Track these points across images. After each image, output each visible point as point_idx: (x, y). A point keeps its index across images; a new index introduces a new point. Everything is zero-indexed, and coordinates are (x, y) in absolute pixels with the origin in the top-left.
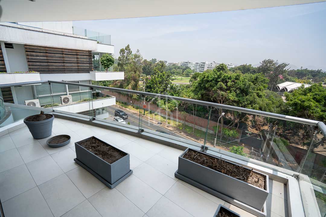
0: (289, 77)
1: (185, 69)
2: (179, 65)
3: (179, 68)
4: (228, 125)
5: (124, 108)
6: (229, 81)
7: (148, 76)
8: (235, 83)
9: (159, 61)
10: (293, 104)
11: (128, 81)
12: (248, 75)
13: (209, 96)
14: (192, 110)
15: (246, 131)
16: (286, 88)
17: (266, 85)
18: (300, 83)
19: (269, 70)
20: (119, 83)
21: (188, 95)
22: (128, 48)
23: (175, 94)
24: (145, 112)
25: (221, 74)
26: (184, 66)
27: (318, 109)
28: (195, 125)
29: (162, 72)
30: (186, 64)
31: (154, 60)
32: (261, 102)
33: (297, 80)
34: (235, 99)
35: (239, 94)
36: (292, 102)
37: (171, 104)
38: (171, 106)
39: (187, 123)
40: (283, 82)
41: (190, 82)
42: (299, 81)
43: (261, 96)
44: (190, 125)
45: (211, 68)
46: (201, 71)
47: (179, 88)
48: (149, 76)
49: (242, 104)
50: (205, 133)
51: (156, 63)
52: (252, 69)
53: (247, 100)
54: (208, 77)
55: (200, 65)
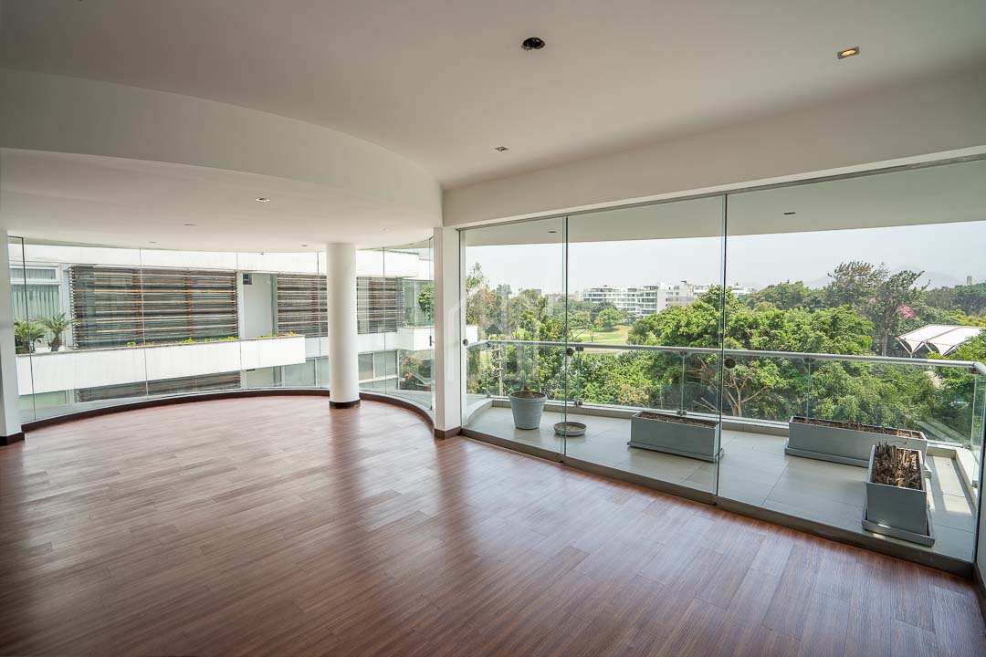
0: (935, 311)
1: (599, 310)
2: (580, 299)
3: (581, 308)
6: (751, 334)
8: (773, 337)
9: (518, 292)
10: (965, 386)
12: (798, 314)
13: (698, 380)
16: (930, 345)
17: (867, 340)
18: (977, 325)
19: (863, 294)
21: (632, 381)
23: (588, 381)
25: (725, 315)
26: (593, 300)
30: (600, 295)
31: (505, 290)
32: (863, 389)
33: (964, 319)
34: (777, 382)
35: (789, 367)
36: (958, 381)
40: (918, 327)
42: (970, 321)
43: (856, 370)
45: (676, 300)
46: (648, 312)
47: (600, 364)
48: (495, 335)
49: (802, 397)
51: (510, 296)
52: (806, 294)
53: (817, 383)
54: (688, 324)
55: (642, 295)
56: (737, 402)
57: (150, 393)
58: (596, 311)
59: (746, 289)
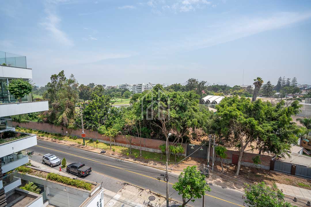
0: (209, 92)
1: (124, 92)
2: (118, 88)
3: (118, 91)
4: (173, 141)
5: (57, 140)
7: (86, 101)
8: (174, 101)
9: (97, 85)
10: (224, 115)
11: (62, 109)
14: (137, 132)
15: (190, 145)
16: (208, 100)
19: (194, 87)
20: (50, 111)
21: (131, 117)
22: (62, 74)
23: (116, 117)
24: (85, 141)
26: (122, 88)
27: (242, 117)
28: (142, 147)
29: (101, 96)
30: (124, 87)
31: (92, 85)
32: (198, 116)
33: (215, 94)
34: (176, 116)
35: (179, 111)
36: (222, 113)
37: (114, 128)
38: (114, 131)
39: (133, 147)
40: (206, 96)
41: (130, 104)
43: (196, 110)
44: (137, 148)
45: (148, 88)
46: (139, 92)
47: (120, 111)
48: (88, 101)
49: (182, 120)
50: (153, 154)
52: (181, 87)
53: (186, 115)
55: (137, 87)
56: (164, 122)
58: (123, 92)
59: (166, 85)
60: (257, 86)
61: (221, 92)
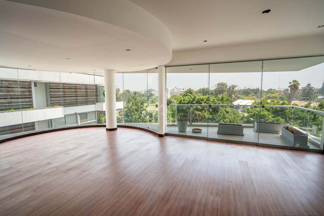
0: (240, 96)
1: (150, 96)
2: (143, 93)
3: (144, 96)
6: (202, 103)
8: (207, 104)
13: (188, 117)
16: (239, 105)
19: (224, 91)
25: (195, 97)
26: (148, 93)
30: (150, 92)
32: (230, 117)
33: (246, 98)
34: (209, 116)
35: (212, 112)
43: (228, 112)
45: (174, 93)
49: (215, 120)
51: (120, 93)
52: (209, 91)
53: (219, 116)
54: (184, 100)
57: (25, 131)
60: (293, 89)
61: (253, 96)
